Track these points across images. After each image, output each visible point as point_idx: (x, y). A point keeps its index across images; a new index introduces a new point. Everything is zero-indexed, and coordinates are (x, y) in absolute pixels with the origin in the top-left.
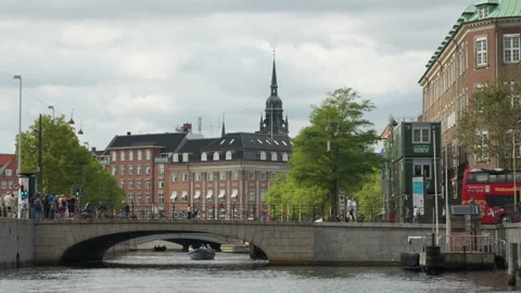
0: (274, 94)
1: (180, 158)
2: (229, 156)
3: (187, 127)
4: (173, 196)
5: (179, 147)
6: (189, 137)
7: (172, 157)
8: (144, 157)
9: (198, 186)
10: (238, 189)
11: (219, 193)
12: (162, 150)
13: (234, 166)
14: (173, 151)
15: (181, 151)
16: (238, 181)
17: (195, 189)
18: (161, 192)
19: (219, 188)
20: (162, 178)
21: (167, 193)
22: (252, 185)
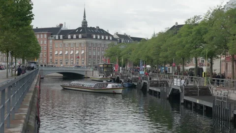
0: (85, 19)
1: (59, 37)
2: (80, 36)
3: (61, 25)
4: (56, 53)
5: (59, 33)
6: (62, 29)
7: (55, 37)
8: (44, 37)
9: (67, 49)
10: (84, 50)
11: (76, 52)
12: (52, 34)
13: (82, 41)
14: (56, 34)
15: (59, 35)
16: (84, 47)
17: (65, 50)
18: (51, 51)
19: (76, 50)
20: (51, 45)
21: (54, 52)
22: (90, 48)
